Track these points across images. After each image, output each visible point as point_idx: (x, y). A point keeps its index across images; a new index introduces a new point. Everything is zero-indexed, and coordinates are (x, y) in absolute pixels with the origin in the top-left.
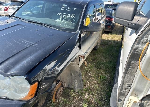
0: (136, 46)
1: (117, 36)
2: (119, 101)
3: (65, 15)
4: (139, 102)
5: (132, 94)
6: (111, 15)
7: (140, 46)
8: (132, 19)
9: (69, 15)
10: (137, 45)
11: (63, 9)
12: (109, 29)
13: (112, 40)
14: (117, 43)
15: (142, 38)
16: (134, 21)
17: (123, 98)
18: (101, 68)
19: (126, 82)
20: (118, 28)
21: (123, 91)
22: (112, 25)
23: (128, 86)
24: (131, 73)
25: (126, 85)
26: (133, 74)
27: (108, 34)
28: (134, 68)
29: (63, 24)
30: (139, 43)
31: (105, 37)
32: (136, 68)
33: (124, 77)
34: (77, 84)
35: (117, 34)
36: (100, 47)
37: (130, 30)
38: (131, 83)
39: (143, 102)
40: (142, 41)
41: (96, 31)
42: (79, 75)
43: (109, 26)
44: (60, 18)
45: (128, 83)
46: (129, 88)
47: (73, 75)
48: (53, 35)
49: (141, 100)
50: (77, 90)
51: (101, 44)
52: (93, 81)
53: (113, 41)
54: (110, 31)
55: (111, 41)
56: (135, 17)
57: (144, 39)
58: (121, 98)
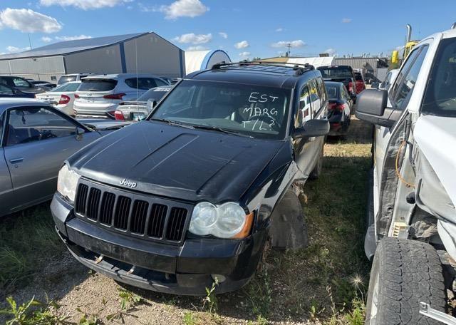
0: (391, 148)
1: (359, 145)
2: (379, 239)
3: (258, 110)
4: (407, 228)
5: (396, 220)
6: (338, 96)
7: (396, 147)
8: (382, 114)
9: (266, 111)
10: (393, 147)
11: (252, 99)
12: (336, 129)
13: (348, 155)
14: (361, 163)
15: (397, 136)
16: (385, 116)
17: (385, 232)
18: (334, 214)
19: (386, 203)
20: (359, 125)
21: (383, 218)
22: (343, 119)
23: (390, 209)
24: (390, 187)
25: (386, 207)
26: (394, 188)
27: (337, 143)
28: (393, 179)
29: (257, 127)
30: (393, 144)
31: (330, 150)
32: (396, 179)
33: (382, 195)
34: (294, 238)
35: (357, 143)
36: (322, 173)
37: (383, 128)
38: (392, 203)
39: (412, 225)
40: (397, 140)
41: (316, 136)
42: (298, 218)
43: (337, 123)
44: (231, 116)
45: (389, 204)
46: (390, 211)
47: (285, 219)
48: (250, 147)
49: (410, 224)
50: (295, 249)
51: (323, 167)
52: (322, 238)
53: (352, 158)
54: (340, 134)
55: (345, 160)
56: (386, 110)
57: (400, 138)
58: (382, 233)
